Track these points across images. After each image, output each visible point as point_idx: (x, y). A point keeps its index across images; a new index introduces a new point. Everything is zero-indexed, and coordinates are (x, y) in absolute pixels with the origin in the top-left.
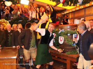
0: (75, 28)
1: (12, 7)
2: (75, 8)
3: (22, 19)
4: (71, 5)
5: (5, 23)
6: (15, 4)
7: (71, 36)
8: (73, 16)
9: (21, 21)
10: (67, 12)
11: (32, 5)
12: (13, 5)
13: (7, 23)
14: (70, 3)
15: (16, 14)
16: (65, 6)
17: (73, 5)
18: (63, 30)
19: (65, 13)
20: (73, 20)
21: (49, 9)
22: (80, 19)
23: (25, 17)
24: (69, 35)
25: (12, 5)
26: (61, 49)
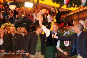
1: (16, 10)
2: (79, 9)
3: (26, 22)
4: (74, 7)
5: (10, 26)
6: (19, 7)
8: (77, 17)
9: (25, 24)
10: (72, 13)
11: (36, 7)
12: (18, 9)
13: (12, 26)
14: (73, 4)
15: (20, 17)
16: (69, 8)
17: (77, 7)
18: (68, 32)
19: (70, 14)
20: (78, 21)
21: (54, 11)
22: (85, 20)
23: (29, 20)
25: (16, 9)
26: (67, 52)
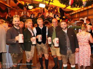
0: (80, 24)
2: (80, 10)
4: (77, 7)
7: (77, 30)
8: (78, 15)
10: (74, 13)
14: (76, 5)
16: (73, 8)
17: (79, 7)
18: (71, 26)
19: (73, 13)
20: (78, 18)
24: (75, 29)
